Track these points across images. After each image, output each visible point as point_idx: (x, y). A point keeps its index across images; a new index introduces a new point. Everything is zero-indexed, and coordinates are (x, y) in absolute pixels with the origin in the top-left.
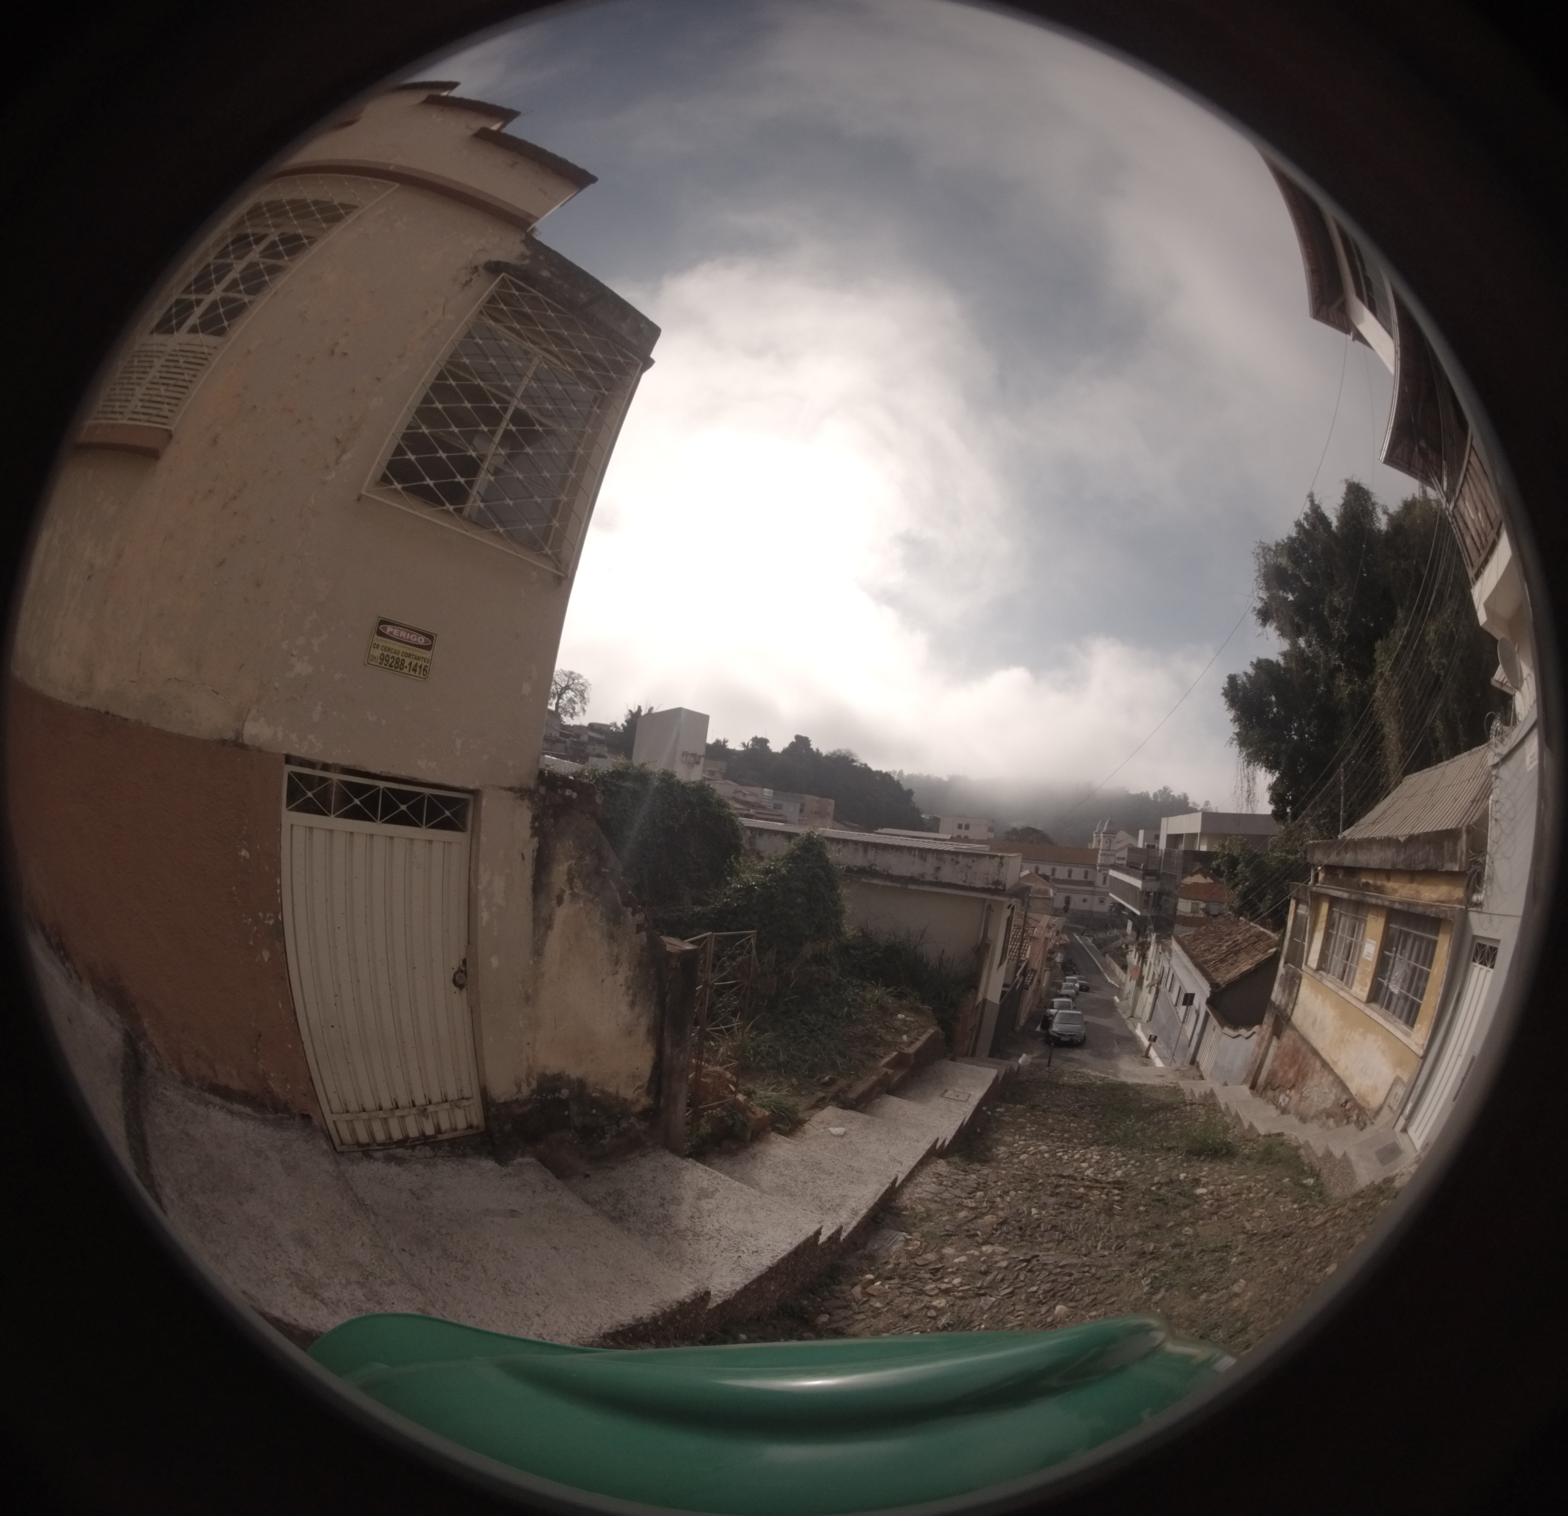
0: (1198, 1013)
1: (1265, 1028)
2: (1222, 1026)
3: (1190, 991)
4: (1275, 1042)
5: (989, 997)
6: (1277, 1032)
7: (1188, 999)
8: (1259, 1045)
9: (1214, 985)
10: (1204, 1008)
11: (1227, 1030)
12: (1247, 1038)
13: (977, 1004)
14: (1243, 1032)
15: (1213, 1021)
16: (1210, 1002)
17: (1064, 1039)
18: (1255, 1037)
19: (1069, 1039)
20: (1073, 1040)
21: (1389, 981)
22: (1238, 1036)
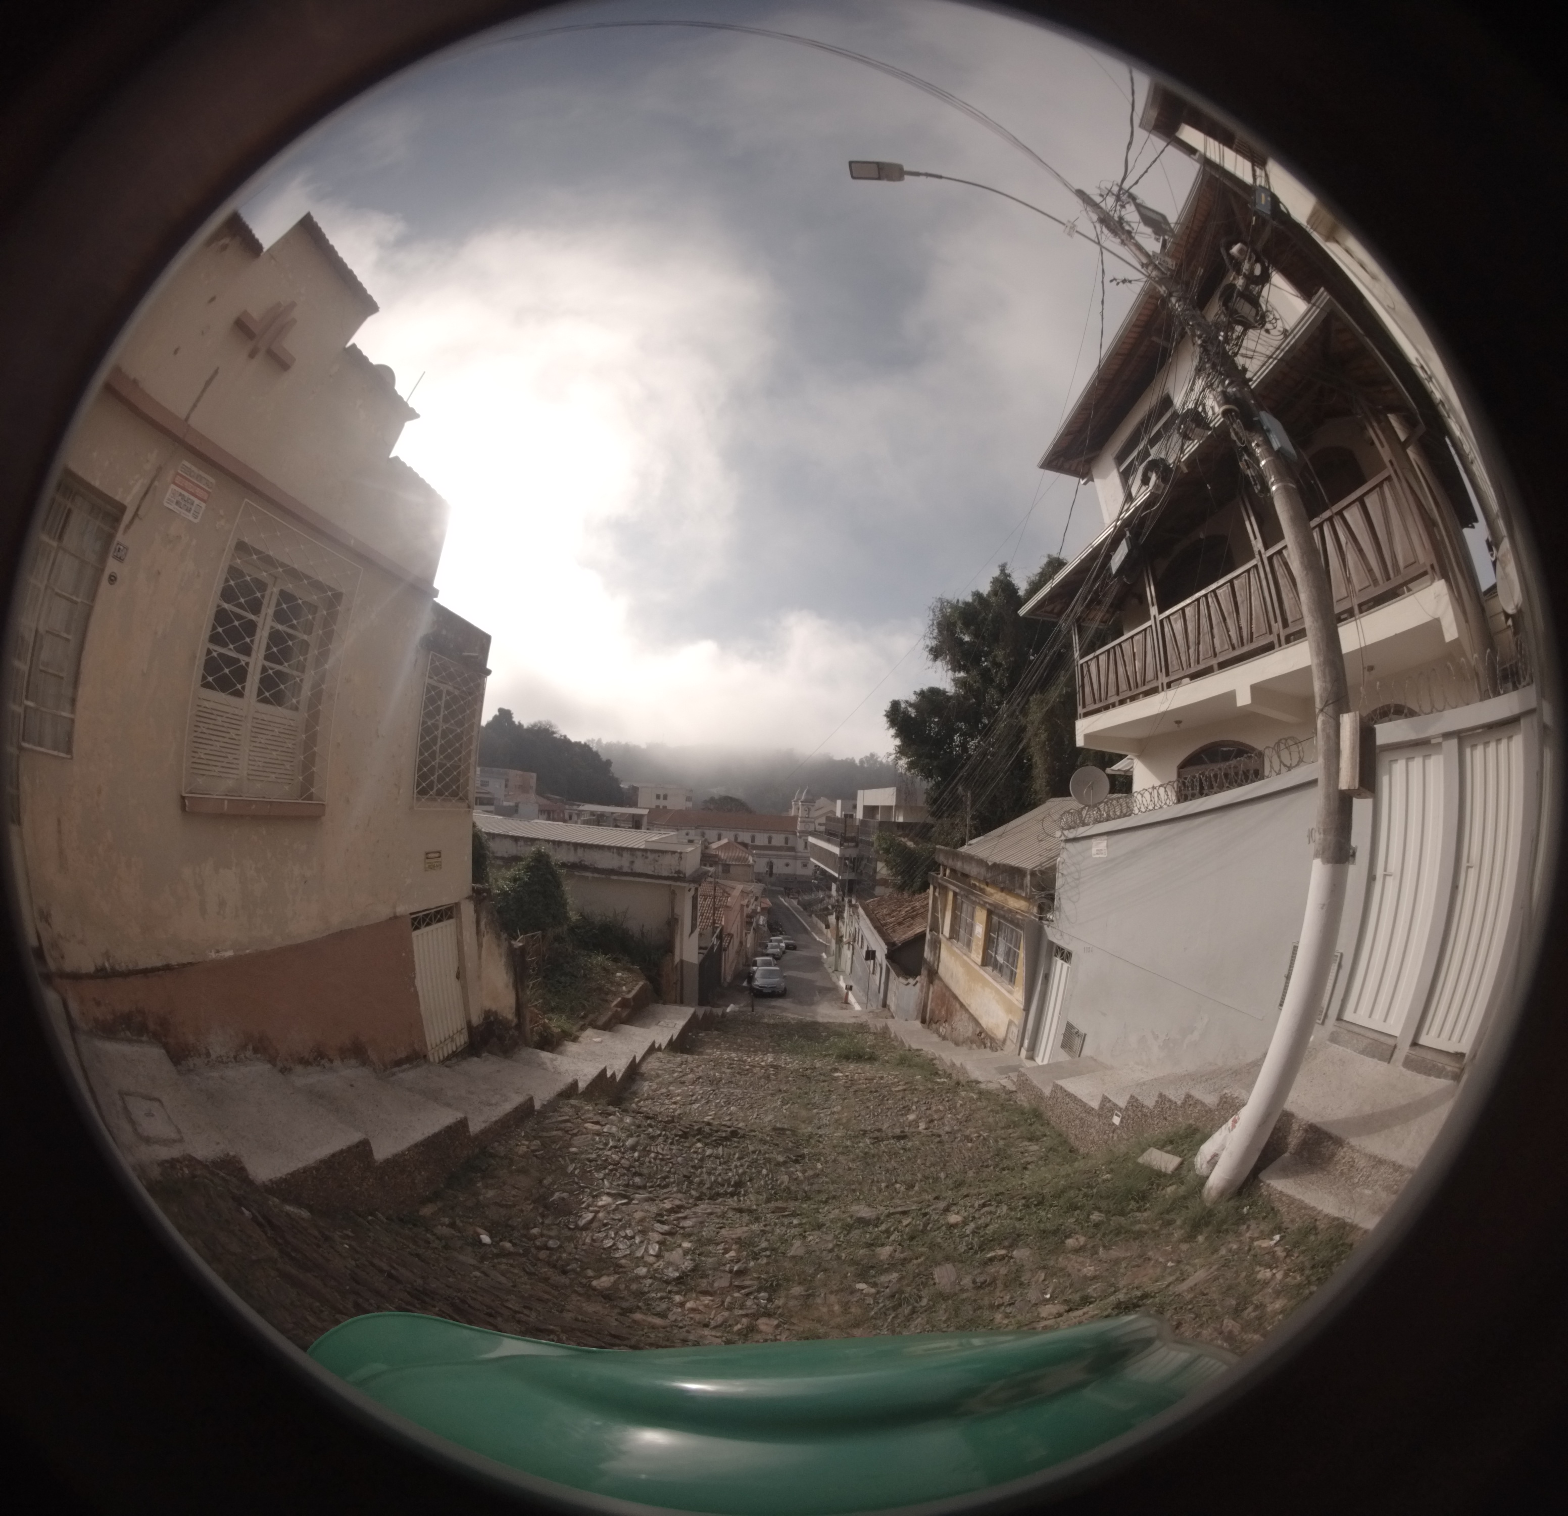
0: (881, 965)
1: (922, 979)
2: (898, 975)
3: (873, 947)
4: (931, 989)
5: (685, 958)
6: (931, 981)
7: (871, 955)
8: (921, 990)
9: (890, 945)
10: (885, 963)
11: (901, 980)
12: (915, 985)
13: (676, 963)
14: (911, 981)
15: (893, 974)
16: (889, 957)
17: (765, 991)
18: (918, 985)
19: (770, 991)
20: (773, 992)
21: (996, 953)
22: (908, 984)
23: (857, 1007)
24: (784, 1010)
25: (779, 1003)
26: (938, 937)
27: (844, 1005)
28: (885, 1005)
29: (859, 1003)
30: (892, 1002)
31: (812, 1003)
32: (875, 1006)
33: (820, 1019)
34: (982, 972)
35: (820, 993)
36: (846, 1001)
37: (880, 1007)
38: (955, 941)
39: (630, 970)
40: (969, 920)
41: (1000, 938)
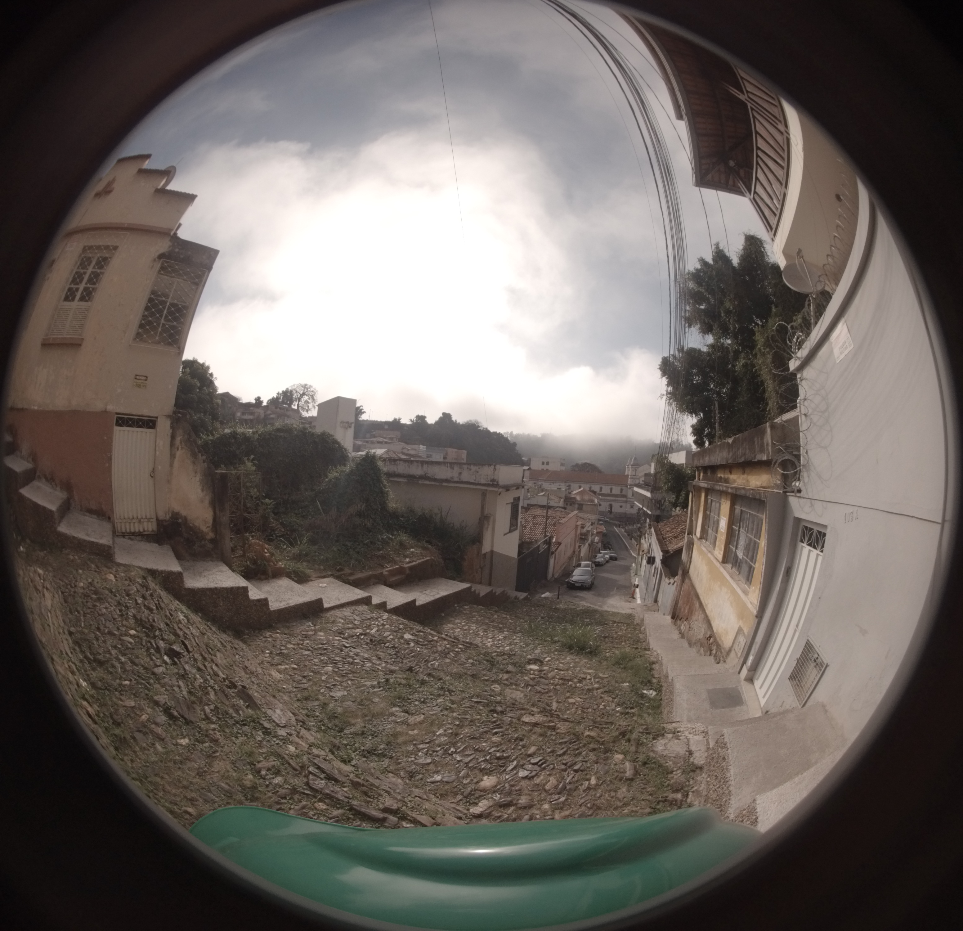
0: (657, 568)
1: (679, 578)
4: (683, 587)
5: (497, 550)
6: (683, 580)
7: (652, 560)
8: (677, 588)
9: (665, 552)
10: (660, 566)
11: (667, 580)
12: (673, 584)
13: (484, 551)
14: (672, 581)
15: (663, 576)
16: (663, 562)
17: (576, 585)
18: (675, 584)
19: (580, 585)
20: (582, 586)
21: (736, 548)
22: (669, 583)
23: (639, 601)
24: (583, 599)
25: (584, 594)
26: (692, 539)
27: (630, 599)
28: (656, 601)
29: (641, 598)
30: (660, 599)
31: (608, 596)
32: (650, 601)
33: (605, 608)
34: (722, 569)
35: (617, 589)
36: (633, 597)
37: (653, 602)
38: (704, 541)
39: (424, 548)
40: (716, 517)
41: (741, 530)
